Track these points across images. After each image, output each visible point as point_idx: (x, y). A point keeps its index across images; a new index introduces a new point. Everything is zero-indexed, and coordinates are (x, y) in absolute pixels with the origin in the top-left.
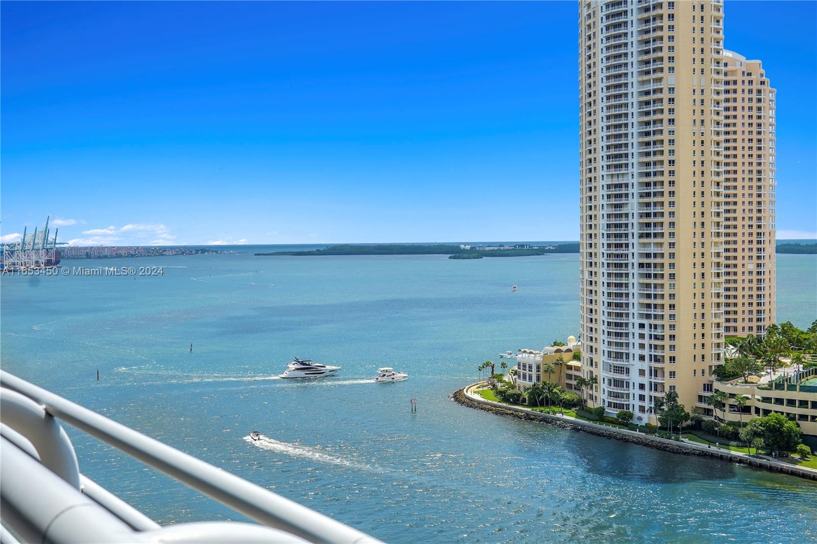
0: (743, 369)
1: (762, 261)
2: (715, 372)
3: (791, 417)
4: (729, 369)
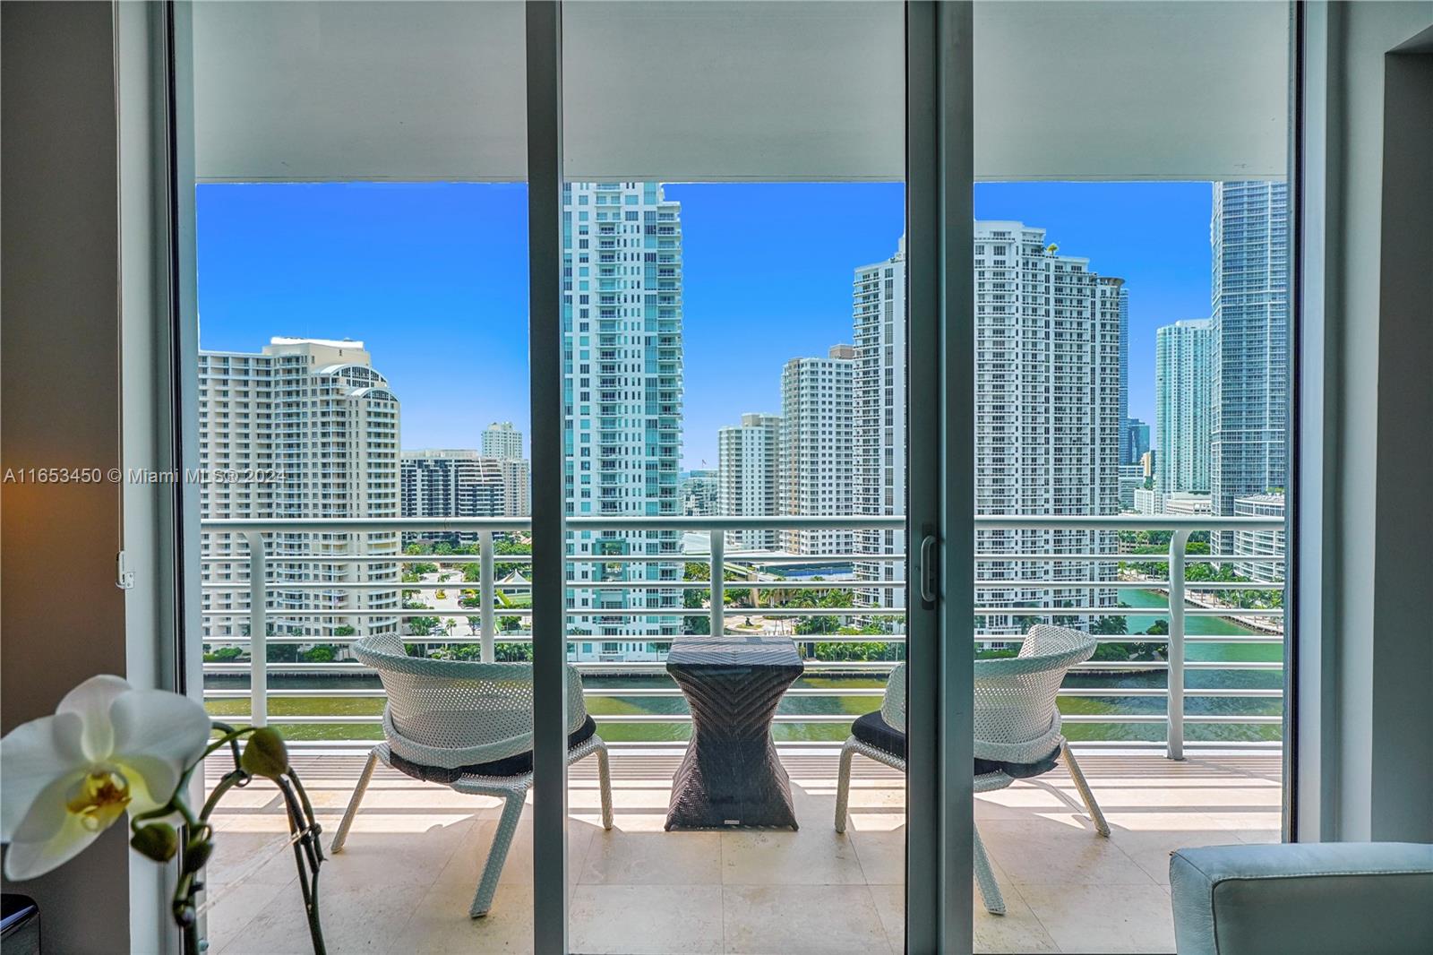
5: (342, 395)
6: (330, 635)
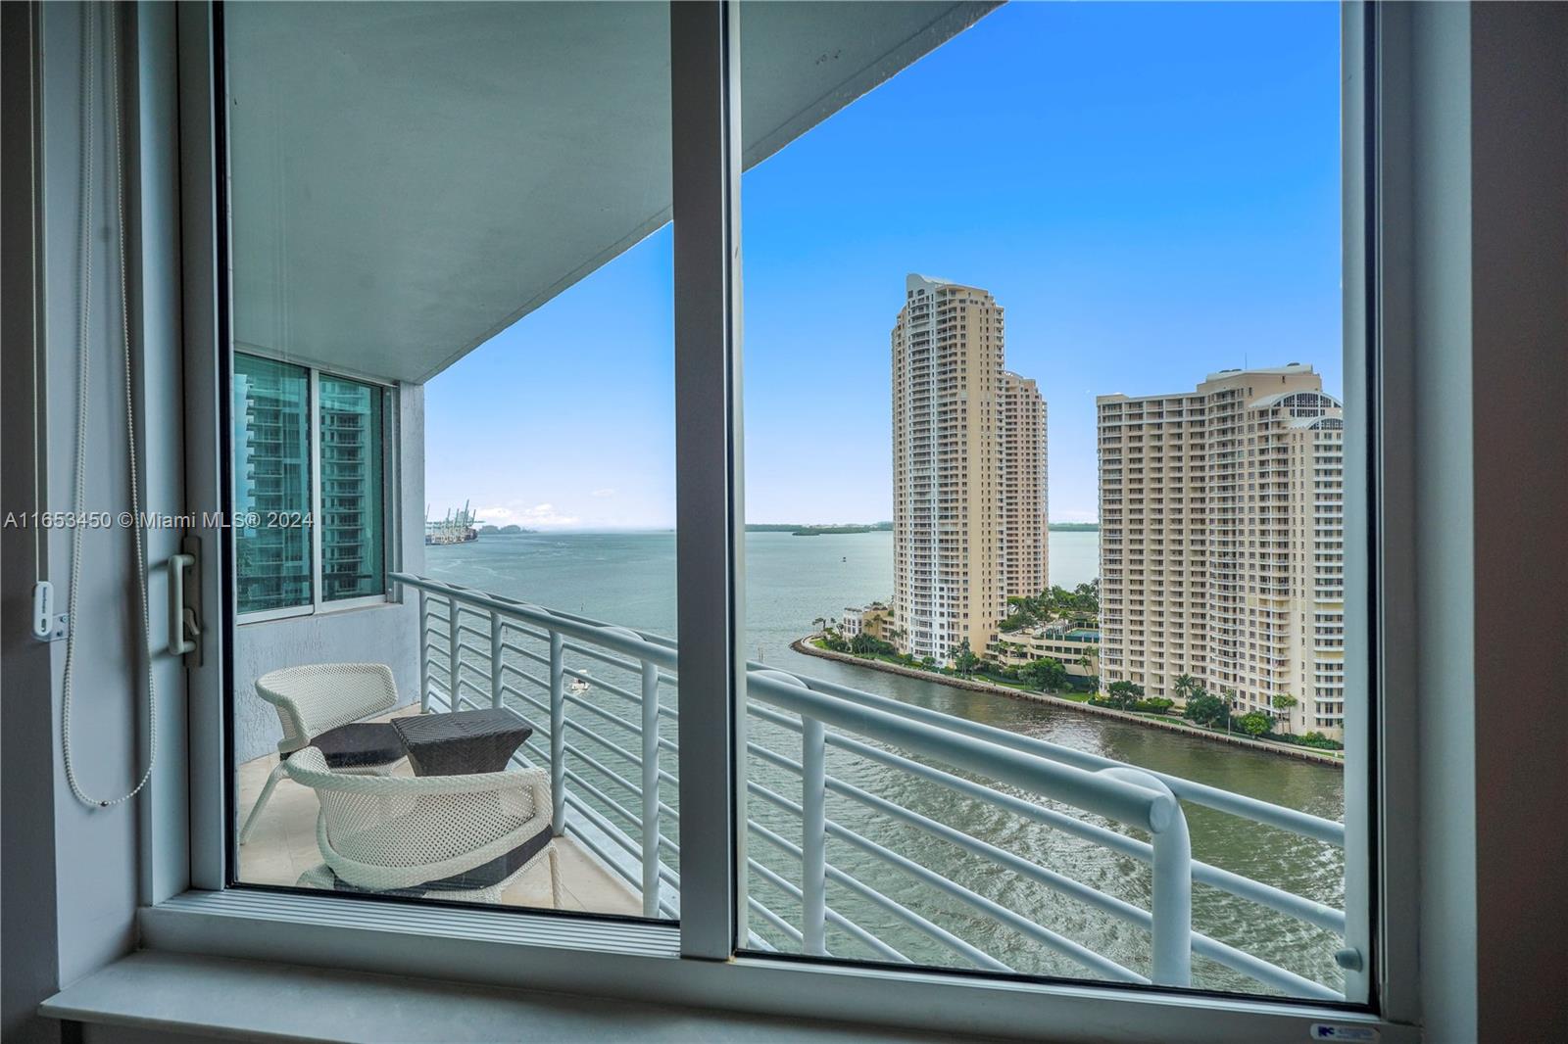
0: (1022, 623)
2: (999, 626)
4: (1011, 623)
5: (1284, 428)
6: (1269, 703)
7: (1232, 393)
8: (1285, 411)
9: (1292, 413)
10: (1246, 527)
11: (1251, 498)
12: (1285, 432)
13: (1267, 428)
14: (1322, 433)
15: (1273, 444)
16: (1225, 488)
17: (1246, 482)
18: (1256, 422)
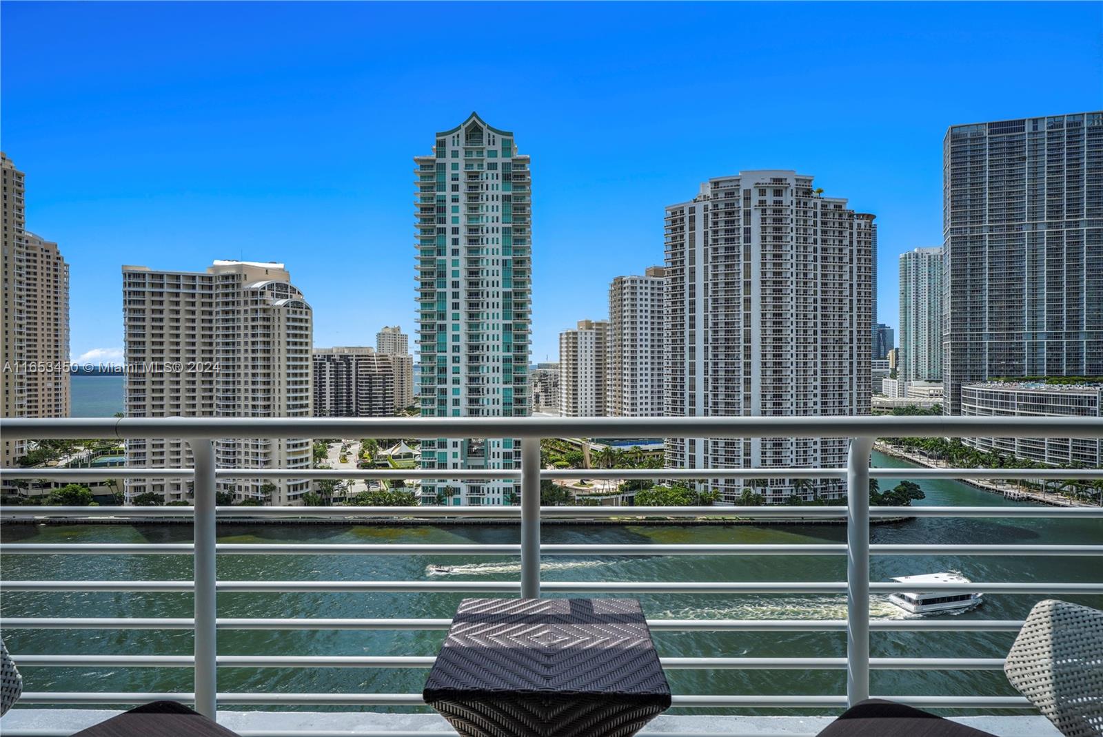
0: (44, 457)
1: (59, 381)
2: (18, 462)
3: (84, 485)
4: (32, 458)
5: (268, 305)
6: (257, 491)
7: (233, 277)
8: (268, 293)
9: (272, 295)
10: (242, 371)
11: (246, 351)
12: (268, 307)
13: (257, 303)
14: (291, 309)
15: (260, 315)
16: (227, 344)
17: (242, 340)
18: (249, 299)
